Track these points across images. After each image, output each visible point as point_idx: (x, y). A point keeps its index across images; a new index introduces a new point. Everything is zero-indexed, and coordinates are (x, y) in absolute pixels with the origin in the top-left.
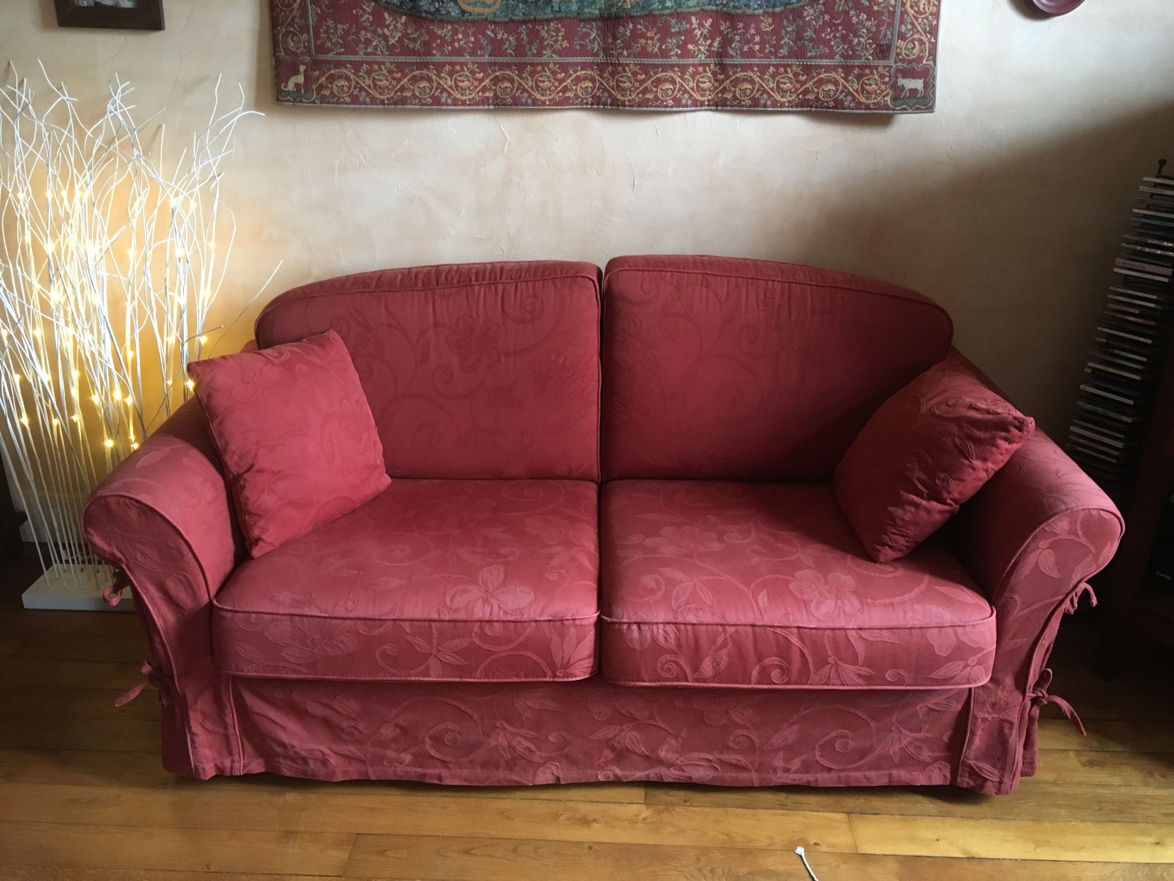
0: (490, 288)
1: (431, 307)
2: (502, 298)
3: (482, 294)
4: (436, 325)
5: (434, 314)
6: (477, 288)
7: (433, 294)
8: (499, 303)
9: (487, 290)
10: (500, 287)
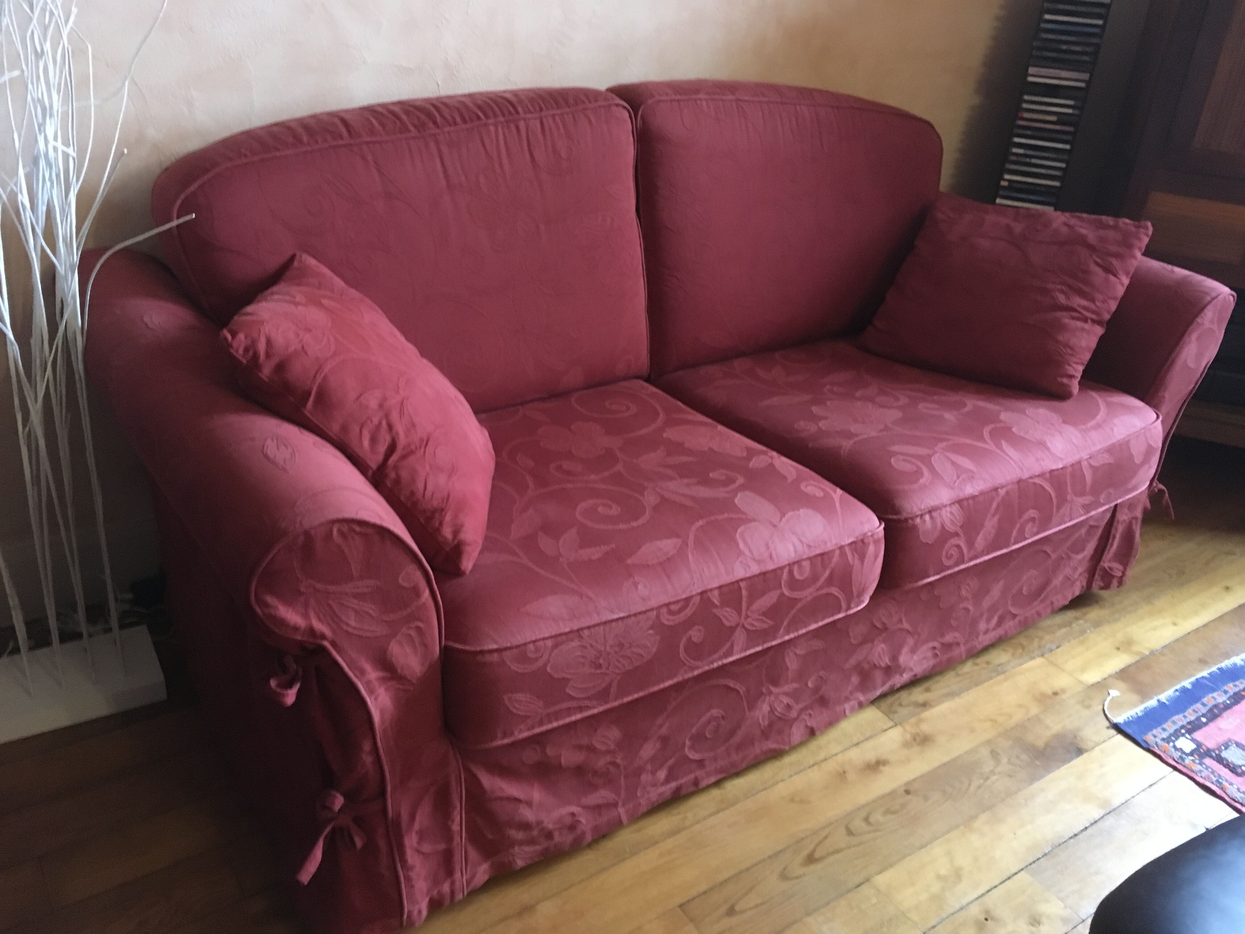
0: (508, 127)
1: (438, 162)
2: (528, 141)
3: (501, 137)
4: (450, 187)
5: (445, 171)
6: (492, 128)
7: (437, 142)
8: (526, 148)
9: (506, 131)
10: (522, 124)
